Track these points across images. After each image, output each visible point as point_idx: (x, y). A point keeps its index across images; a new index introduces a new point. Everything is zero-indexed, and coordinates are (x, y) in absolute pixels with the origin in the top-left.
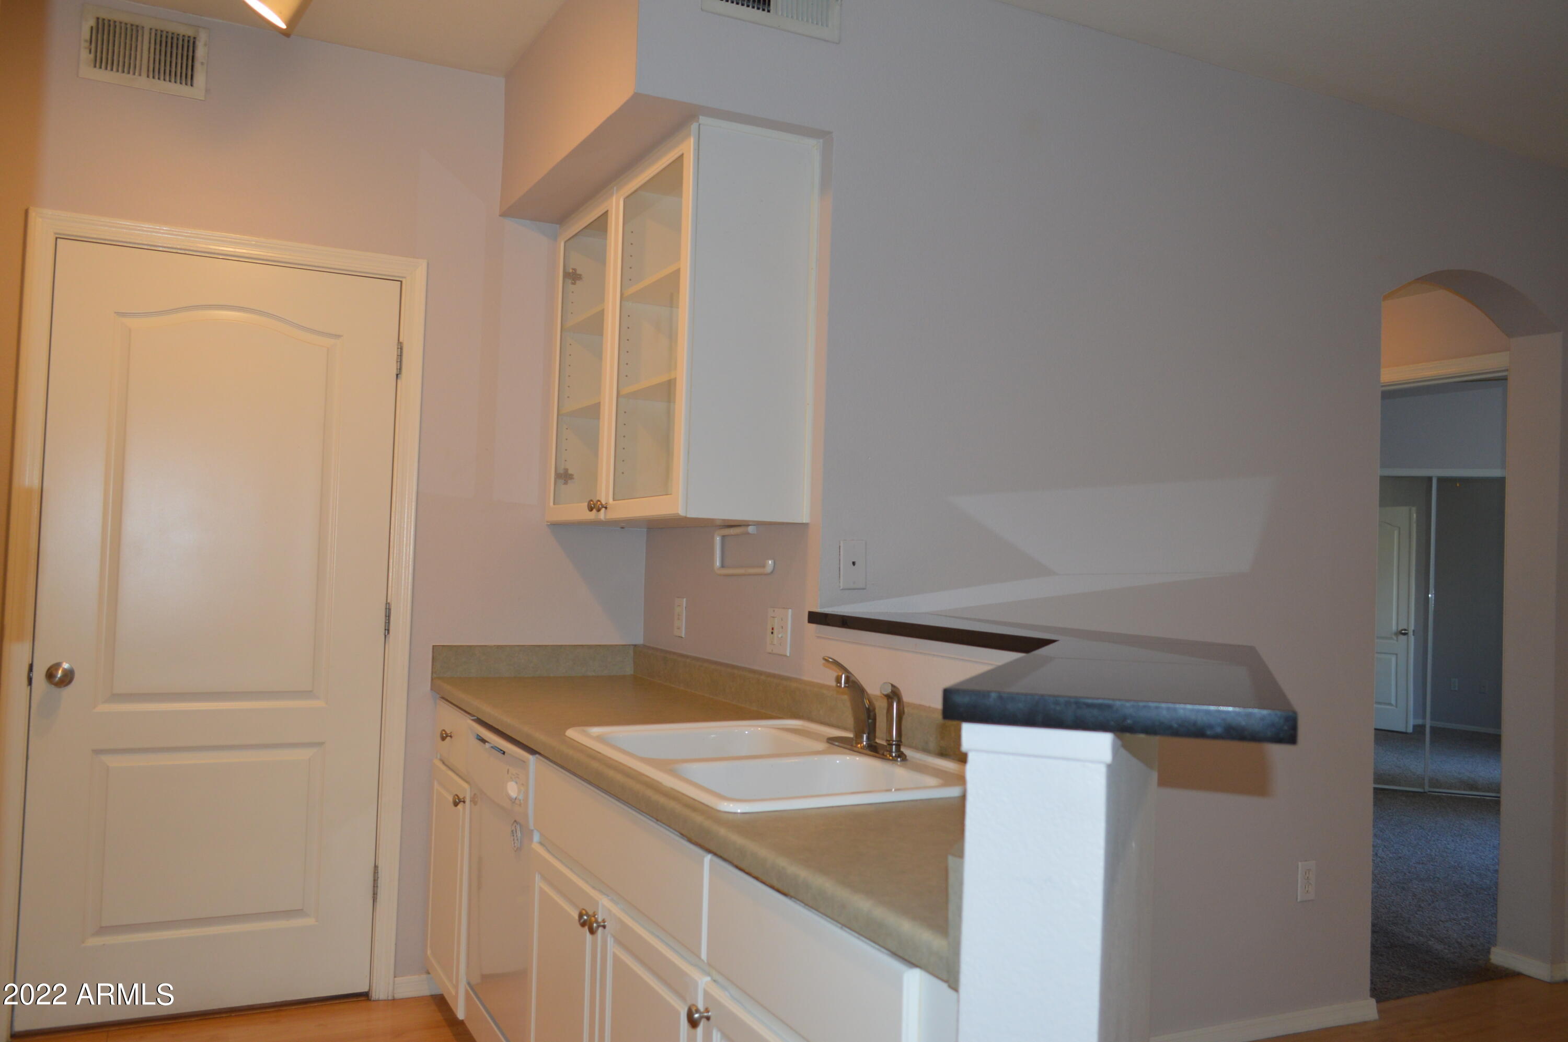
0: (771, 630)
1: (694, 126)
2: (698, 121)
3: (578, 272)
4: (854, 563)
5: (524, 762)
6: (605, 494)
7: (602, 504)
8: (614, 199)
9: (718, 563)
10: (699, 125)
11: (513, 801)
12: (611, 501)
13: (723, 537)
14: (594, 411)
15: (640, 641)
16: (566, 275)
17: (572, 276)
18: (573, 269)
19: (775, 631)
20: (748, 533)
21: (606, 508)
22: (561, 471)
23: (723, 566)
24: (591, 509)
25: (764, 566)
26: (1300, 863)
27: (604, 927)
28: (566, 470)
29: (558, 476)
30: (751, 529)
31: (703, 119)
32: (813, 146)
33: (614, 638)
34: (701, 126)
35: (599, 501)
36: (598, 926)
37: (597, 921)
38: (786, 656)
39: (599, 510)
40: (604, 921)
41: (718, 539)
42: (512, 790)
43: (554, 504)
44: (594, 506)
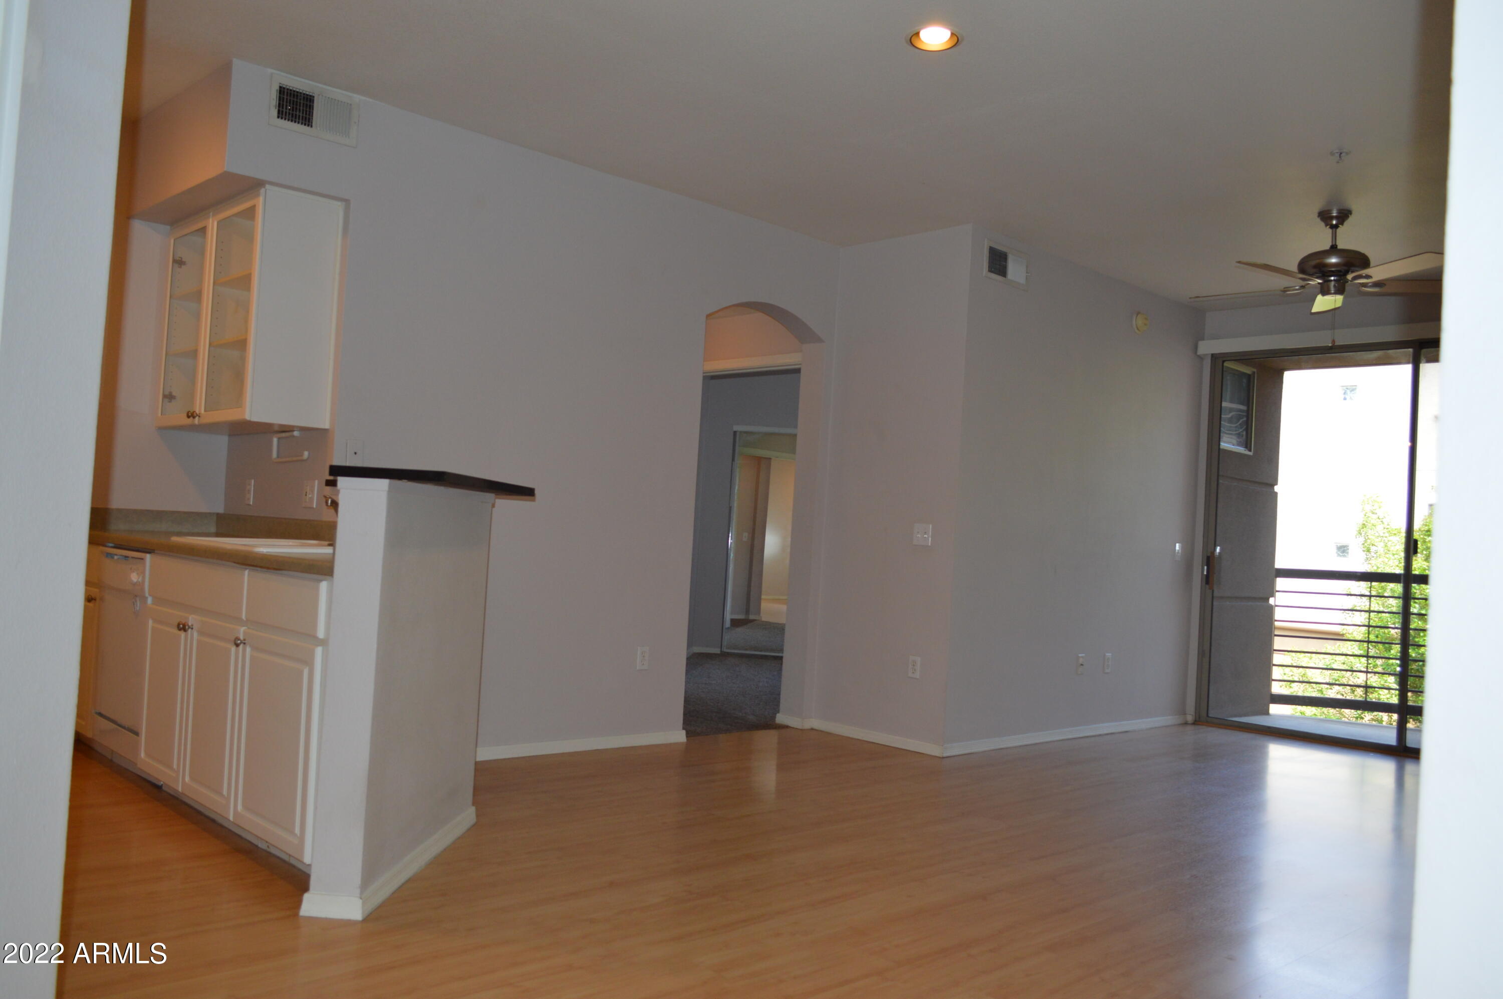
0: (305, 494)
1: (262, 191)
2: (264, 187)
3: (183, 260)
4: (355, 453)
5: (142, 559)
6: (199, 407)
7: (196, 414)
8: (211, 220)
9: (275, 455)
10: (266, 190)
11: (134, 584)
12: (203, 411)
13: (279, 439)
14: (194, 354)
15: (221, 510)
16: (175, 261)
17: (179, 262)
18: (180, 257)
19: (307, 494)
20: (293, 436)
21: (199, 416)
22: (167, 393)
23: (278, 457)
24: (189, 417)
25: (302, 455)
26: (639, 648)
27: (192, 629)
28: (170, 393)
29: (165, 396)
30: (296, 433)
31: (268, 186)
32: (339, 206)
33: (203, 508)
34: (267, 191)
35: (195, 412)
36: (189, 628)
37: (188, 626)
38: (313, 508)
39: (194, 417)
40: (192, 625)
41: (275, 440)
42: (134, 577)
43: (161, 415)
44: (191, 415)
